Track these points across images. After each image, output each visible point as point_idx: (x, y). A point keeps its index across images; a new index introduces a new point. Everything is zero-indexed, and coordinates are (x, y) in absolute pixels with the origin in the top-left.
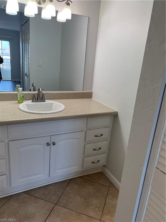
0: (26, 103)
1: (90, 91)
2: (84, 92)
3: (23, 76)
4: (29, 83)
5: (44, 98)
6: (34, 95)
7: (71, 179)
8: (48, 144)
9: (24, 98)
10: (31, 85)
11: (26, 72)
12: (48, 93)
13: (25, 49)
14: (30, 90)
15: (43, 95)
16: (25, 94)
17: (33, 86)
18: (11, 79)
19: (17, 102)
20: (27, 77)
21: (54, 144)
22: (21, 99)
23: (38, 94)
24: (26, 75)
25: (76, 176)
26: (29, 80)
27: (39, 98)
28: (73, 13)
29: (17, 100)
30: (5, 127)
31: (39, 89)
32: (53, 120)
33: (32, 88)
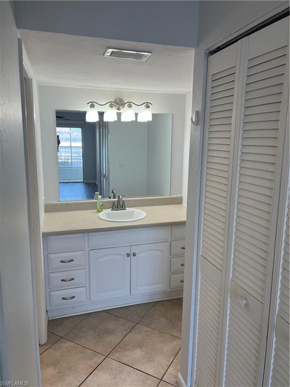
0: (105, 211)
1: (179, 195)
2: (171, 196)
3: (101, 178)
4: (109, 187)
5: (125, 205)
6: (114, 203)
7: (157, 302)
8: (128, 255)
9: (103, 207)
10: (111, 191)
11: (104, 173)
12: (129, 200)
13: (103, 136)
14: (110, 198)
15: (123, 202)
16: (104, 202)
17: (113, 192)
18: (82, 181)
19: (96, 211)
20: (106, 179)
21: (134, 255)
22: (100, 207)
23: (118, 202)
24: (104, 176)
25: (163, 299)
26: (109, 183)
27: (119, 206)
28: (153, 113)
29: (96, 209)
30: (86, 234)
31: (119, 197)
32: (132, 228)
33: (112, 195)
